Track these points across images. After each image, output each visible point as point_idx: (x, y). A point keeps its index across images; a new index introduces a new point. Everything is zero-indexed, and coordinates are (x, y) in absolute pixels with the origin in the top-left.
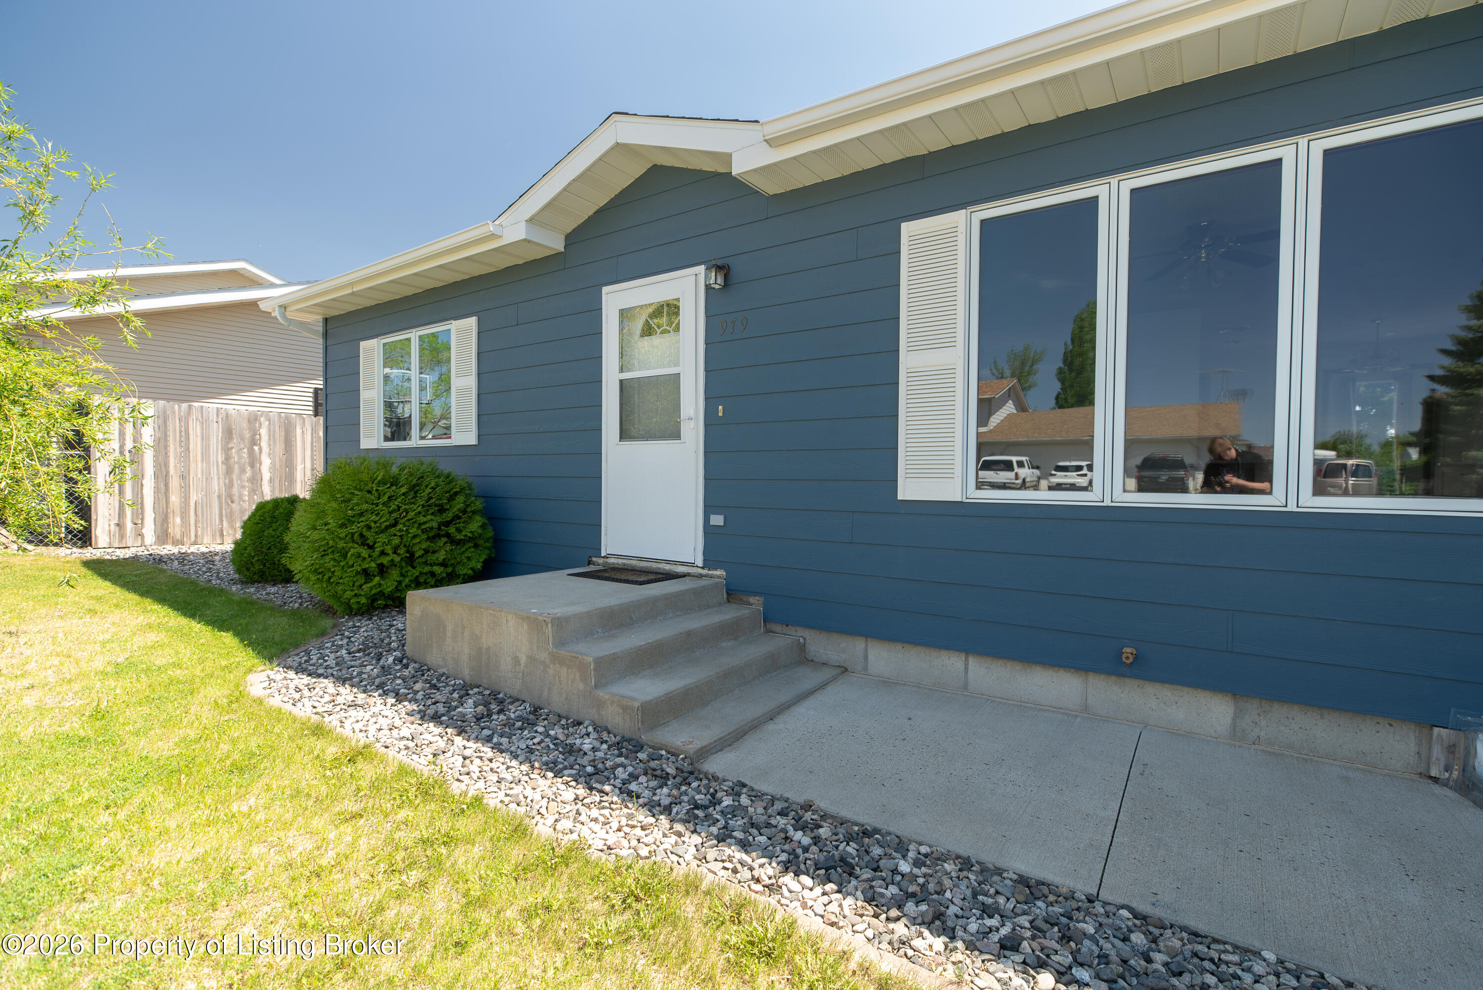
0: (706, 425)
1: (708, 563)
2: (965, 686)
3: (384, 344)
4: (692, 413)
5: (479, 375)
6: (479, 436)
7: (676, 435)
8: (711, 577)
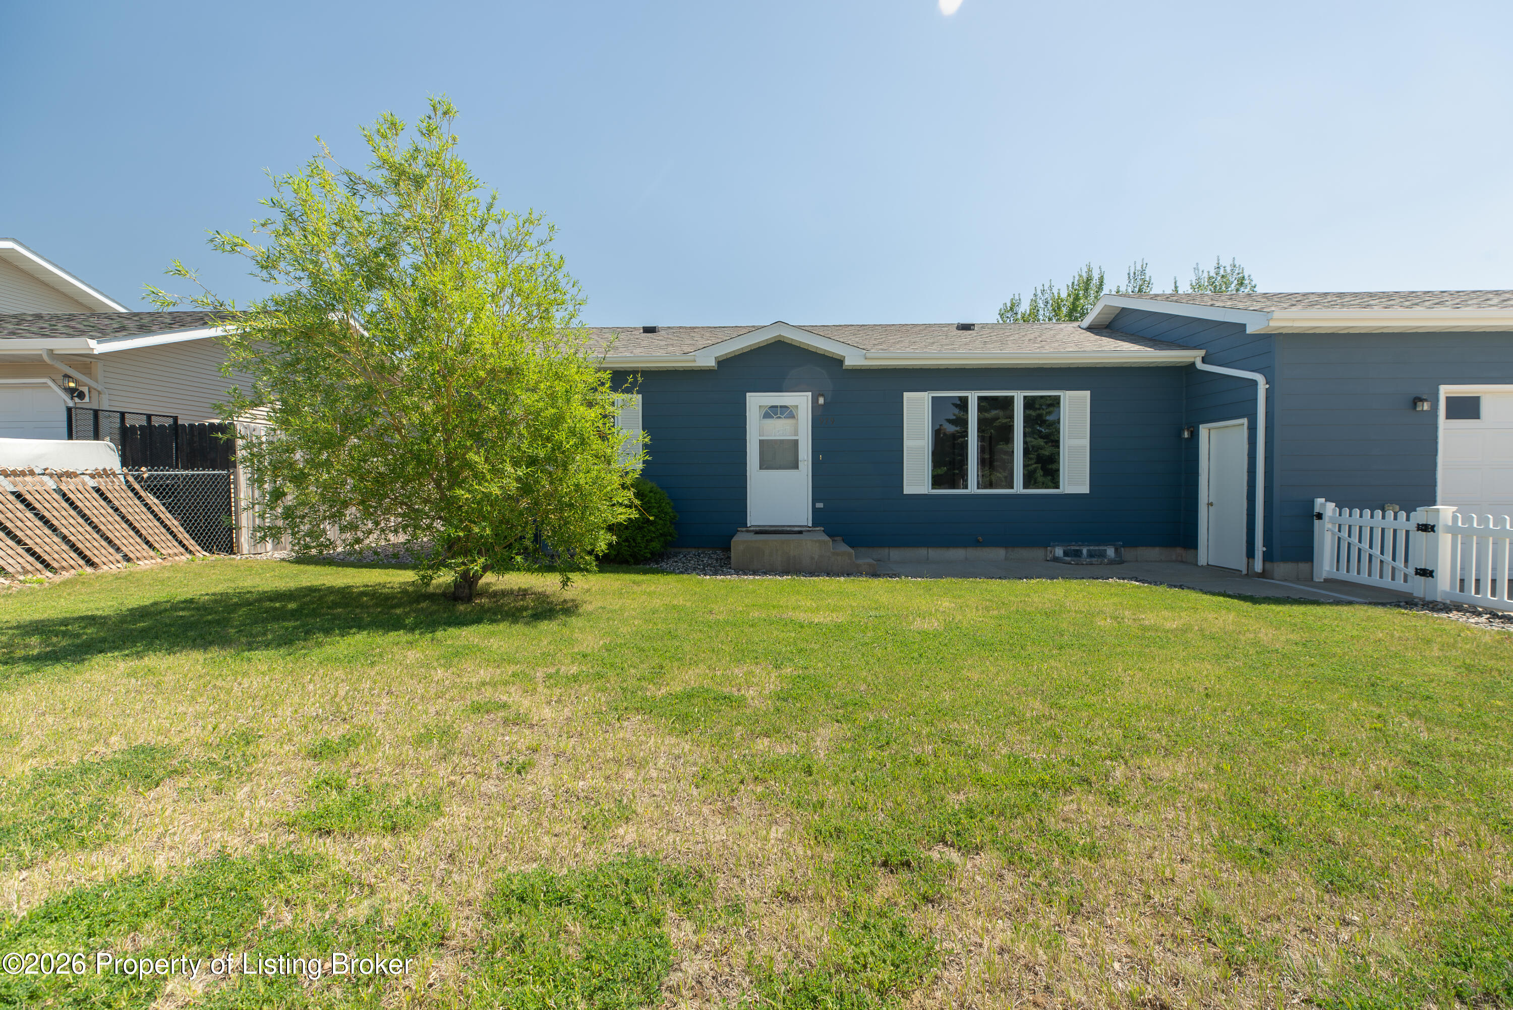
0: (813, 463)
1: (816, 524)
4: (805, 458)
7: (795, 467)
8: (815, 530)
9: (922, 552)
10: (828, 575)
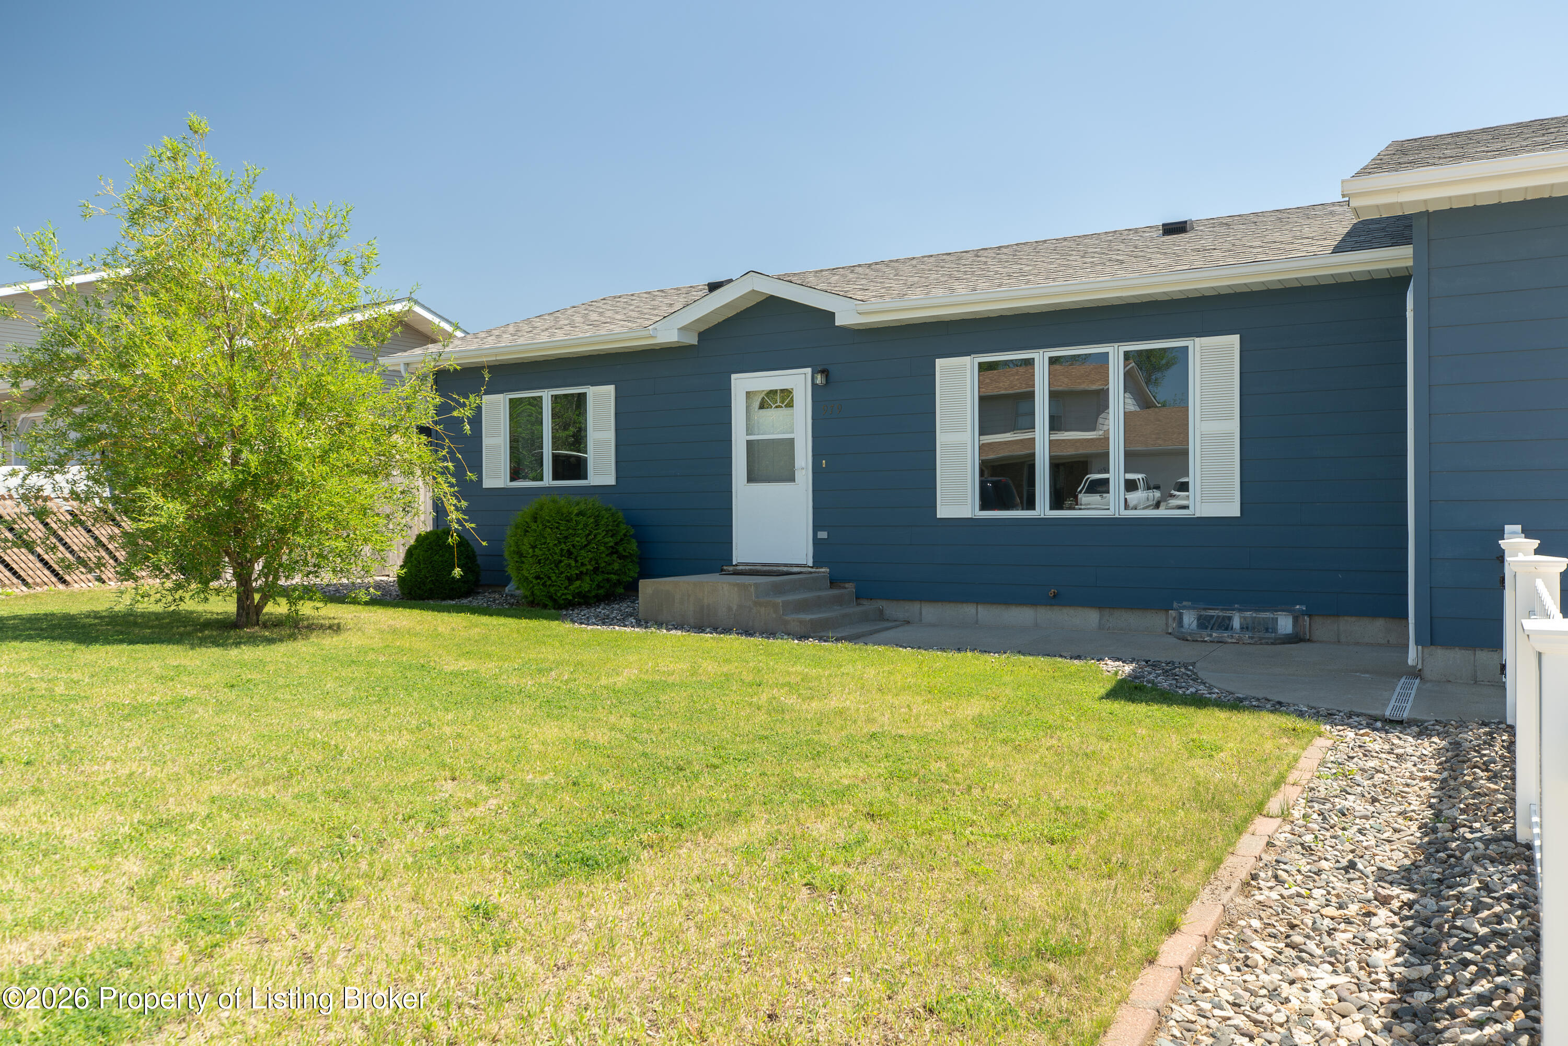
0: (814, 473)
1: (817, 563)
2: (977, 622)
3: (511, 400)
4: (803, 465)
5: (617, 430)
6: (617, 478)
7: (791, 479)
8: (818, 573)
9: (969, 610)
10: (716, 630)
